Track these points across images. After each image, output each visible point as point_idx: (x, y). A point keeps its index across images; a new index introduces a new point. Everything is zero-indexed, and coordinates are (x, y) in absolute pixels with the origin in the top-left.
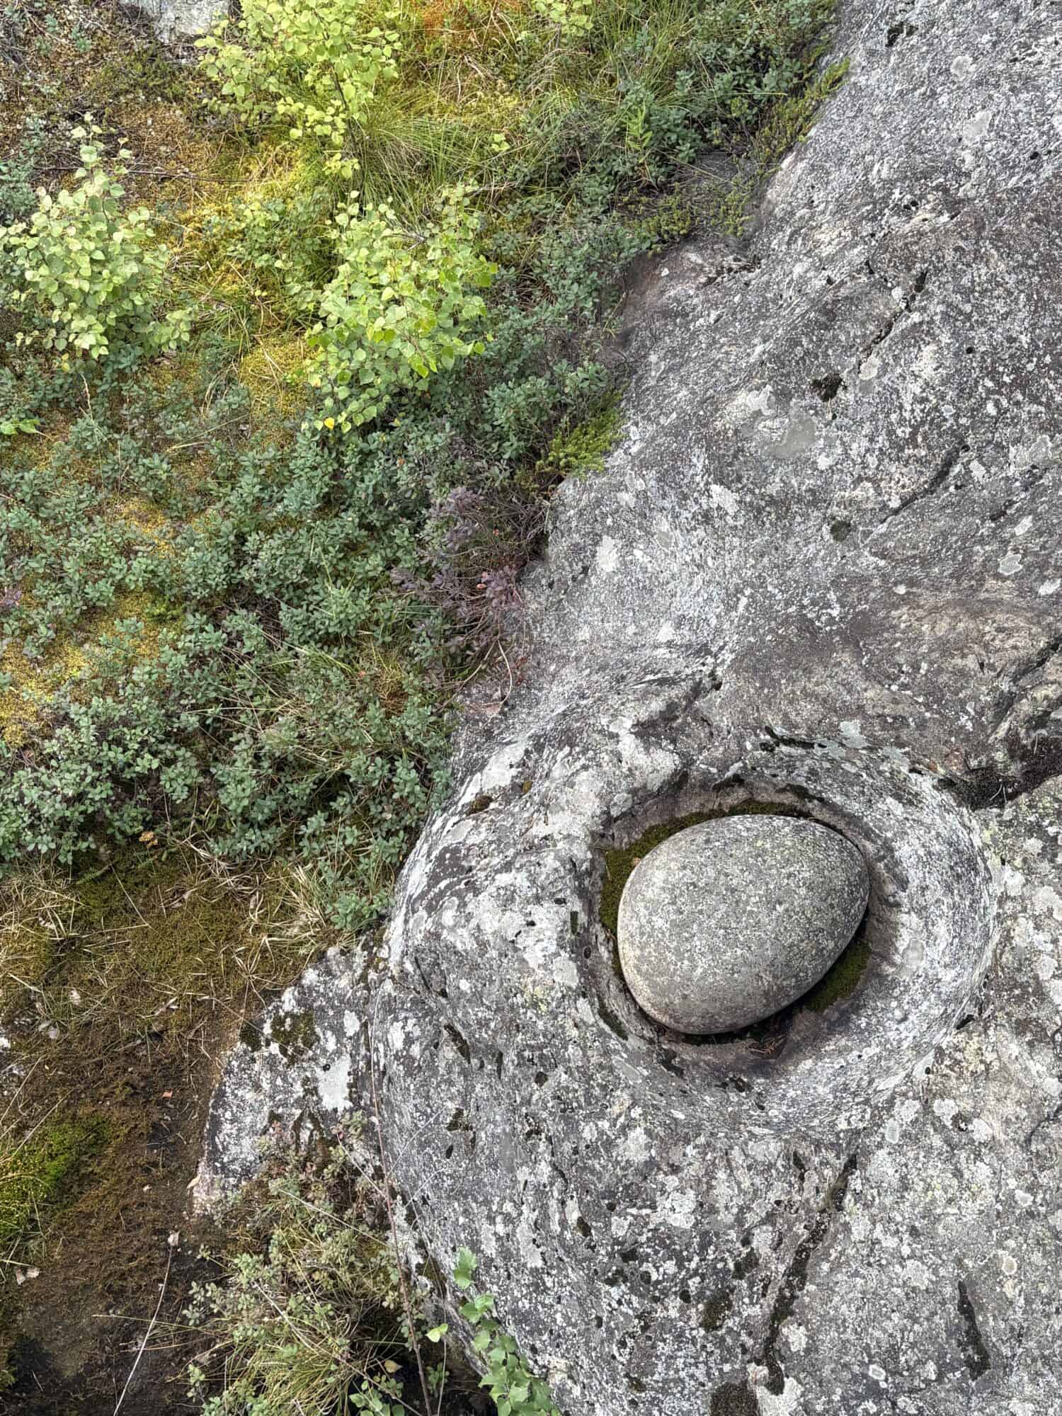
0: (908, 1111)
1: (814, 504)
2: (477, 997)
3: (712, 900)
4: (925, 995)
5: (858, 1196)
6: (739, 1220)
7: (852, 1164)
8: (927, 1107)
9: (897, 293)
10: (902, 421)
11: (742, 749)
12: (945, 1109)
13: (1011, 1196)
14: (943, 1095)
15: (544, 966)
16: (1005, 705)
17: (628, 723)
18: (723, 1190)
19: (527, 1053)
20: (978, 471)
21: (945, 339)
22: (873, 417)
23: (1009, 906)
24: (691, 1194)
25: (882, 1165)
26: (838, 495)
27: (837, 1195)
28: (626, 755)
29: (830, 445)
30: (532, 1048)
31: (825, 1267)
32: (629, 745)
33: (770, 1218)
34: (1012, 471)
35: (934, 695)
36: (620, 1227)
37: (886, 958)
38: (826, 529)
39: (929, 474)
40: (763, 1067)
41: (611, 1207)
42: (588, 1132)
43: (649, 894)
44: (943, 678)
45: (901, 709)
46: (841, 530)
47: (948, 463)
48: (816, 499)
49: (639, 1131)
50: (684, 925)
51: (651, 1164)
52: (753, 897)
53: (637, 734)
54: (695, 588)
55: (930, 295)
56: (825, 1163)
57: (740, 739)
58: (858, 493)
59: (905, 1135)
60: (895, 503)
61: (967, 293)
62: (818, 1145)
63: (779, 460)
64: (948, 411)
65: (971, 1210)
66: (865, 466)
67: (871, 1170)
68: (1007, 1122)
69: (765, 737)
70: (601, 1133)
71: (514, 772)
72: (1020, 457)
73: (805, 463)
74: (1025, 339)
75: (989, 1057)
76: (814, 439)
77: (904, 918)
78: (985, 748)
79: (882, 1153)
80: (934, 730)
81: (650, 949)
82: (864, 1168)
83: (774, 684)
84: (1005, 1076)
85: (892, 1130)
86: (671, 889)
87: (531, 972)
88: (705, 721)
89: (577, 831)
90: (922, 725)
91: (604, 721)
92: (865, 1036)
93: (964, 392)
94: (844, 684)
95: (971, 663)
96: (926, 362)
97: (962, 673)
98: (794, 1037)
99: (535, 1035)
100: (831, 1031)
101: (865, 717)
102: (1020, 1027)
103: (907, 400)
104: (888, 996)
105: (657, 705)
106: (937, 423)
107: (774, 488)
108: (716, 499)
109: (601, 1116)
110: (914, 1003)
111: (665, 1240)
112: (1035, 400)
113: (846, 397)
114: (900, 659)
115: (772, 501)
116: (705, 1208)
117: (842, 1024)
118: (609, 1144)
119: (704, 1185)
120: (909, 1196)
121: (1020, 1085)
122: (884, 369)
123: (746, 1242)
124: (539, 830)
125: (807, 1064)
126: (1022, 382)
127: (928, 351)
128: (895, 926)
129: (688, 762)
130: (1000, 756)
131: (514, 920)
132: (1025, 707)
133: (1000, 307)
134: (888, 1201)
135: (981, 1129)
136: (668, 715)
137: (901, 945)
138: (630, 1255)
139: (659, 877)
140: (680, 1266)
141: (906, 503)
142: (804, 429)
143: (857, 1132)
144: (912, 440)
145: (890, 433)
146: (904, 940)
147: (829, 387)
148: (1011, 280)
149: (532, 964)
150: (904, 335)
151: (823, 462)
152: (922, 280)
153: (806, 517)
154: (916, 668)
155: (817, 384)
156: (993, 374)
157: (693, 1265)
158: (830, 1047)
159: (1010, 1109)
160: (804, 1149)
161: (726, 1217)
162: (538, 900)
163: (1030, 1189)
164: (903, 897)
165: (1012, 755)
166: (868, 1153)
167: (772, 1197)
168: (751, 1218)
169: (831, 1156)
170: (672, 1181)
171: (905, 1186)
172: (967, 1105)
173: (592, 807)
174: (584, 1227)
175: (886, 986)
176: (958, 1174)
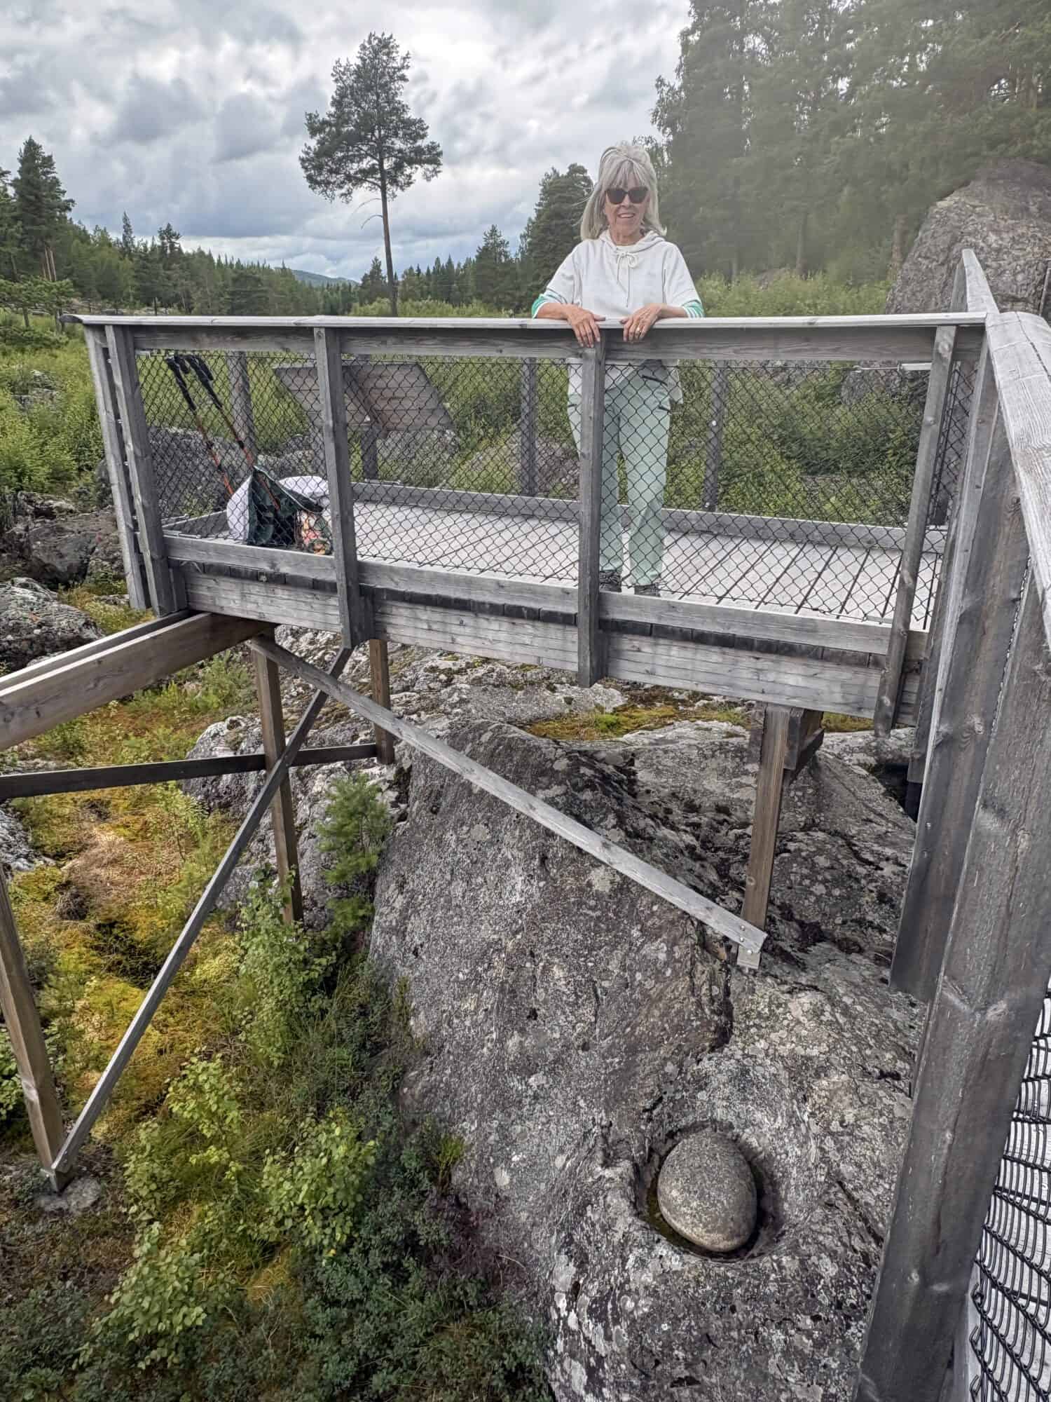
0: (829, 1144)
1: (568, 1049)
2: (676, 1321)
3: (698, 1177)
4: (782, 1139)
5: (855, 1189)
6: (844, 1245)
7: (840, 1184)
8: (832, 1134)
9: (528, 965)
10: (568, 996)
11: (642, 1132)
12: (835, 1126)
13: (881, 1124)
14: (829, 1124)
15: (684, 1264)
16: (699, 1004)
17: (599, 1169)
18: (828, 1241)
19: (718, 1307)
20: (606, 984)
21: (556, 960)
22: (557, 1007)
23: (771, 1051)
24: (823, 1255)
25: (847, 1169)
26: (572, 1038)
27: (850, 1197)
28: (612, 1176)
29: (552, 1029)
30: (716, 1302)
31: (880, 1225)
32: (608, 1173)
33: (850, 1234)
34: (616, 971)
35: (678, 1029)
36: (824, 1299)
37: (756, 1155)
38: (580, 1052)
39: (594, 1000)
40: (777, 1226)
41: (813, 1296)
42: (772, 1288)
43: (679, 1202)
44: (676, 1020)
45: (676, 1043)
46: (585, 1047)
47: (595, 991)
48: (567, 1047)
49: (784, 1259)
50: (702, 1194)
51: (802, 1262)
52: (707, 1161)
53: (607, 1167)
54: (554, 1132)
55: (539, 955)
56: (835, 1194)
57: (638, 1129)
58: (578, 1030)
59: (838, 1150)
60: (593, 1019)
61: (550, 943)
62: (826, 1192)
63: (543, 1048)
64: (579, 978)
65: (879, 1144)
66: (570, 1022)
67: (847, 1176)
68: (851, 1104)
69: (645, 1116)
70: (776, 1280)
71: (571, 1264)
72: (614, 966)
73: (551, 1042)
74: (580, 937)
75: (823, 1094)
76: (545, 1034)
77: (744, 1136)
78: (709, 1022)
79: (842, 1165)
80: (691, 1037)
81: (704, 1217)
82: (844, 1178)
83: (629, 1094)
84: (834, 1093)
85: (834, 1156)
86: (683, 1190)
87: (683, 1271)
88: (620, 1141)
89: (630, 1220)
90: (686, 1040)
91: (590, 1180)
92: (786, 1174)
93: (578, 968)
94: (650, 1061)
95: (677, 1006)
96: (558, 973)
97: (679, 1012)
98: (771, 1209)
99: (712, 1294)
100: (776, 1191)
101: (669, 1059)
102: (818, 1076)
103: (564, 989)
104: (774, 1159)
105: (600, 1155)
106: (579, 984)
107: (551, 1058)
108: (535, 1085)
109: (768, 1276)
110: (782, 1147)
111: (841, 1284)
112: (600, 948)
113: (541, 1012)
114: (657, 1034)
115: (555, 1062)
116: (833, 1255)
117: (775, 1184)
118: (784, 1279)
119: (822, 1248)
120: (864, 1166)
121: (839, 1089)
122: (546, 990)
123: (855, 1251)
124: (618, 1237)
125: (786, 1206)
126: (591, 949)
127: (555, 969)
128: (746, 1143)
129: (632, 1159)
130: (716, 1018)
131: (653, 1264)
132: (705, 999)
133: (564, 936)
134: (863, 1178)
135: (850, 1118)
136: (607, 1155)
137: (755, 1144)
138: (839, 1305)
139: (675, 1193)
140: (854, 1287)
141: (596, 1015)
142: (539, 1034)
143: (828, 1173)
144: (578, 997)
145: (568, 1004)
146: (754, 1142)
147: (533, 1014)
148: (560, 926)
149: (679, 1268)
150: (543, 973)
151: (557, 1035)
152: (532, 954)
153: (570, 1055)
154: (664, 1029)
155: (529, 1017)
156: (580, 956)
157: (856, 1282)
158: (783, 1193)
159: (846, 1100)
160: (826, 1199)
161: (840, 1250)
162: (652, 1249)
163: (881, 1115)
164: (736, 1130)
165: (719, 1015)
166: (838, 1173)
167: (840, 1225)
168: (846, 1240)
169: (834, 1189)
170: (814, 1259)
171: (859, 1166)
172: (838, 1117)
173: (624, 1205)
174: (816, 1318)
175: (769, 1159)
176: (863, 1139)
